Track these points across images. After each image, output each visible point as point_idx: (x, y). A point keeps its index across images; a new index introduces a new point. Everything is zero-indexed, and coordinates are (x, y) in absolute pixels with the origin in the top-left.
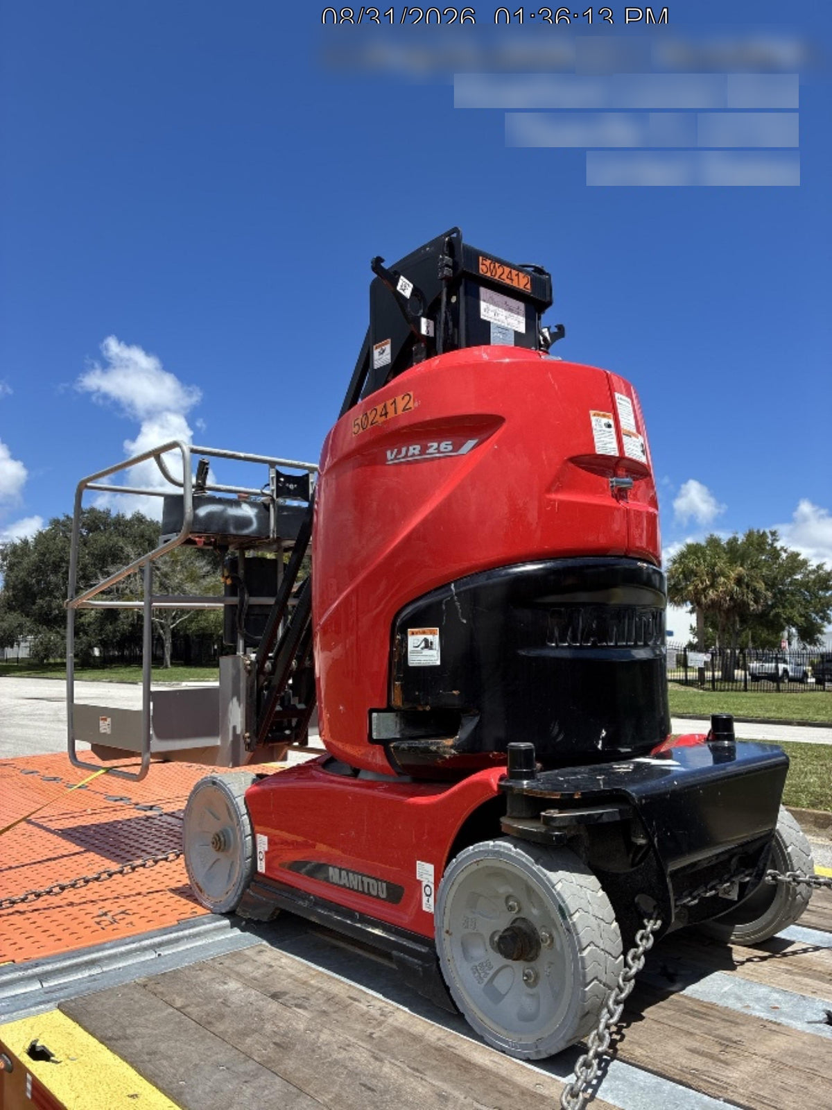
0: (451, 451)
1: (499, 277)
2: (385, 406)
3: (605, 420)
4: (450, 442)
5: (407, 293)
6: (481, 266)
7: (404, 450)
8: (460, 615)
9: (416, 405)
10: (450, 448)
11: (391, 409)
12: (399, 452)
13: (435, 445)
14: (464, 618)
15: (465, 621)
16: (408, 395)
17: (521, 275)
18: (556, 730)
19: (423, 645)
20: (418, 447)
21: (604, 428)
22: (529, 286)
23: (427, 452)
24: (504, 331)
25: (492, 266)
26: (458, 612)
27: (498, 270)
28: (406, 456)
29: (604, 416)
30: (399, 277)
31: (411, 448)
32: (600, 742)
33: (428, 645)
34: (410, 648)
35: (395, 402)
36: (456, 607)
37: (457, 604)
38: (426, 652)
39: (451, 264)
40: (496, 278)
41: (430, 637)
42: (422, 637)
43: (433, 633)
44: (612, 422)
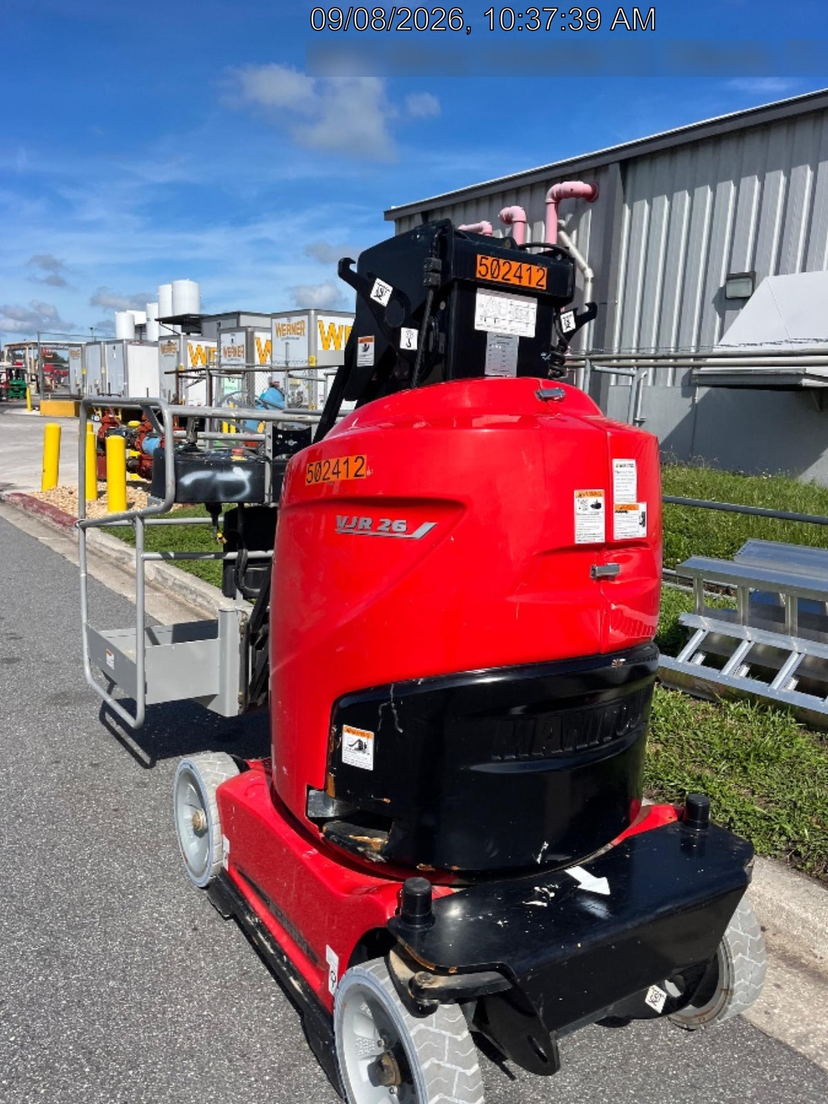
0: (404, 533)
1: (503, 278)
2: (337, 463)
3: (592, 500)
4: (405, 521)
5: (384, 301)
6: (479, 268)
7: (355, 519)
8: (396, 723)
9: (369, 473)
10: (404, 528)
11: (342, 468)
12: (349, 522)
13: (388, 522)
14: (401, 728)
15: (401, 731)
16: (362, 458)
17: (534, 268)
18: (491, 846)
19: (357, 746)
20: (369, 521)
21: (591, 509)
22: (544, 282)
23: (379, 528)
24: (506, 340)
25: (495, 263)
26: (394, 719)
27: (502, 267)
28: (356, 528)
29: (593, 494)
30: (375, 279)
31: (362, 519)
32: (540, 855)
33: (362, 747)
34: (345, 745)
35: (347, 461)
36: (393, 714)
37: (395, 711)
38: (360, 754)
39: (440, 268)
40: (500, 279)
41: (364, 740)
42: (356, 738)
43: (368, 737)
44: (601, 500)
